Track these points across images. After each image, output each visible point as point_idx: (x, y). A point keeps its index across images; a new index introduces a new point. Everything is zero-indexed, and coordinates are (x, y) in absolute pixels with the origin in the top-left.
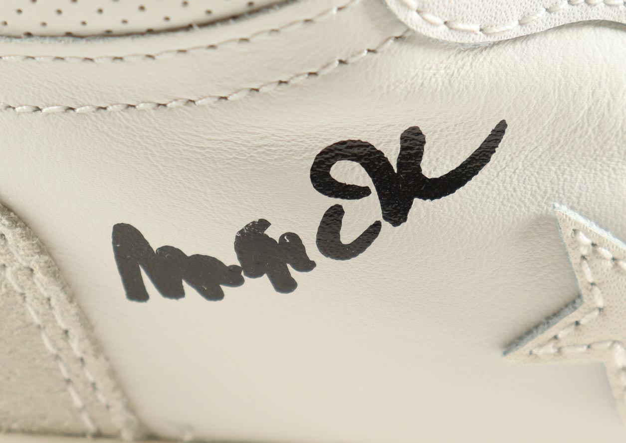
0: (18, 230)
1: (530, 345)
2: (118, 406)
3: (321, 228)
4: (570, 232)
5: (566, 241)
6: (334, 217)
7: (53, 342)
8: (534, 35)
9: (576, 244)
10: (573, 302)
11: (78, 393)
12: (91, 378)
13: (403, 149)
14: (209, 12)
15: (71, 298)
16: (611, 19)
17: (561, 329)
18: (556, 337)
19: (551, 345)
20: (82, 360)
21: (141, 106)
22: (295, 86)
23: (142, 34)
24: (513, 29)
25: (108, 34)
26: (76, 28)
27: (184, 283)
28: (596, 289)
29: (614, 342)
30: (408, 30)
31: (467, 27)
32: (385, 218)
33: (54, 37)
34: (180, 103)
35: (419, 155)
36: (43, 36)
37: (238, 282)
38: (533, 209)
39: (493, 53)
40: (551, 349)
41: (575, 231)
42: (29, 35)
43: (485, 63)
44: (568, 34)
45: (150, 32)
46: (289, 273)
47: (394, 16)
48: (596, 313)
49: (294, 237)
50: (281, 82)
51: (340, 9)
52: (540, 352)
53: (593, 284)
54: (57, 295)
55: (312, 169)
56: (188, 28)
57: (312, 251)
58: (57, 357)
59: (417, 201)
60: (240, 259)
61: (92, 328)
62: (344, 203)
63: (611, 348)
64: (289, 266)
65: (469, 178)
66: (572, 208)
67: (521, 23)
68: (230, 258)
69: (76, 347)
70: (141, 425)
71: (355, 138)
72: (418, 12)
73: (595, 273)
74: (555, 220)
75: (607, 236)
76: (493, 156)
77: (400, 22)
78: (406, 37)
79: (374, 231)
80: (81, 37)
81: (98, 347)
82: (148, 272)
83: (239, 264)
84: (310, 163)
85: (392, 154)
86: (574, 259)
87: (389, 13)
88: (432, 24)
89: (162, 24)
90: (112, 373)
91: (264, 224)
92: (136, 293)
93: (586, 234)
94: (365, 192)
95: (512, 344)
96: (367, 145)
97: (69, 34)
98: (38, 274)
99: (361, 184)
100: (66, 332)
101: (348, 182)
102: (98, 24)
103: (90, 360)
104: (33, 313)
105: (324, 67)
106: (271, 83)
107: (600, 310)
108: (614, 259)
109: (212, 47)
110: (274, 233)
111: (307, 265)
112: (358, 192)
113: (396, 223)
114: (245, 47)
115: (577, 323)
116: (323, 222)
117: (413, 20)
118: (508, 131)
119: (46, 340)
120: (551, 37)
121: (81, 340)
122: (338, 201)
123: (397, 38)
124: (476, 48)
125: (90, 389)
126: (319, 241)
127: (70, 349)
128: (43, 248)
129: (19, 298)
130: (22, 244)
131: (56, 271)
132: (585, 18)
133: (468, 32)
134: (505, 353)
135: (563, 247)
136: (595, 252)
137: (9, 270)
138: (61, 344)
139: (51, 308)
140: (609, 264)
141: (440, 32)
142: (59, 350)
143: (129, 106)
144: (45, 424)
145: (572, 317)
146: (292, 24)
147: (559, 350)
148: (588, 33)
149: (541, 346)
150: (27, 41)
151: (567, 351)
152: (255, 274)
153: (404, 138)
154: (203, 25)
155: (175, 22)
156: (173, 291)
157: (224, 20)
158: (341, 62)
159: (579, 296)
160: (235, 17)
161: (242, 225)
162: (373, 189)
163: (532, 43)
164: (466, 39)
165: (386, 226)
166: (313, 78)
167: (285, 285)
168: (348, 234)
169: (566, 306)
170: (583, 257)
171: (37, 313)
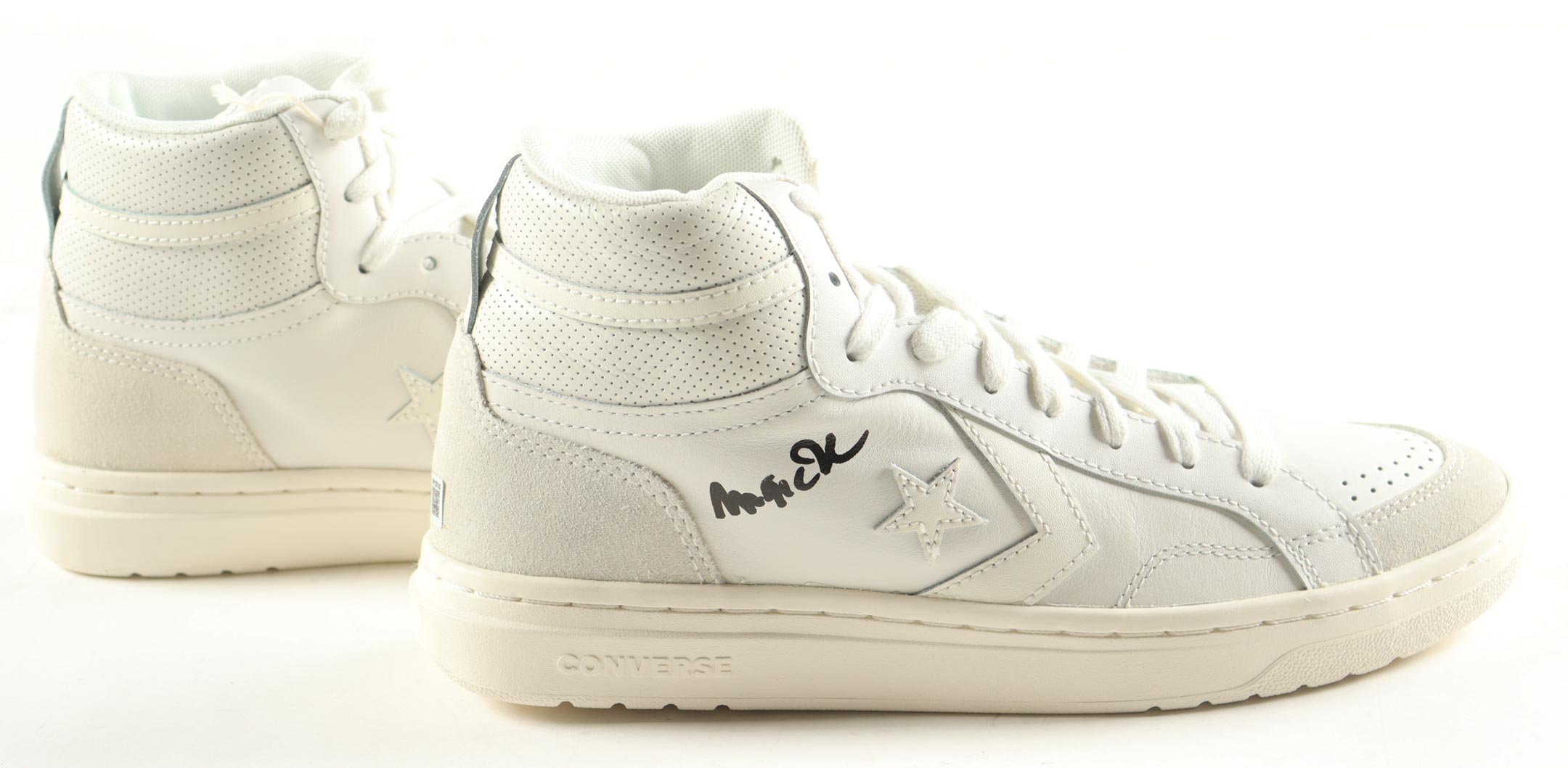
0: (671, 490)
1: (884, 525)
2: (713, 567)
3: (795, 477)
4: (898, 475)
5: (896, 479)
6: (800, 473)
7: (686, 540)
8: (877, 395)
9: (901, 480)
10: (901, 506)
11: (696, 563)
12: (701, 556)
13: (827, 443)
14: (747, 388)
15: (693, 519)
16: (908, 389)
17: (897, 517)
18: (895, 521)
19: (893, 524)
20: (698, 547)
21: (721, 430)
22: (782, 417)
23: (721, 399)
24: (869, 393)
25: (708, 400)
26: (694, 399)
27: (740, 507)
28: (910, 499)
29: (920, 522)
30: (827, 392)
31: (850, 391)
32: (821, 471)
33: (686, 403)
34: (737, 428)
35: (834, 445)
36: (681, 404)
37: (762, 504)
38: (882, 467)
39: (861, 402)
40: (894, 526)
41: (900, 475)
42: (676, 404)
43: (859, 407)
44: (892, 395)
45: (724, 397)
46: (783, 498)
47: (820, 386)
48: (911, 509)
49: (784, 481)
50: (777, 416)
51: (798, 384)
52: (889, 528)
53: (909, 497)
54: (686, 516)
55: (791, 453)
56: (740, 394)
57: (793, 488)
58: (687, 547)
59: (834, 464)
60: (763, 493)
61: (702, 533)
62: (805, 466)
63: (919, 525)
64: (783, 495)
65: (855, 455)
66: (898, 466)
67: (872, 390)
68: (759, 493)
69: (695, 541)
70: (723, 577)
71: (807, 438)
72: (830, 385)
73: (909, 492)
74: (891, 471)
75: (914, 477)
76: (864, 445)
77: (823, 389)
78: (826, 395)
79: (817, 477)
80: (697, 402)
81: (704, 542)
82: (726, 506)
83: (762, 496)
84: (790, 450)
85: (823, 445)
86: (901, 487)
87: (819, 385)
88: (835, 390)
89: (728, 394)
90: (710, 553)
91: (772, 477)
92: (720, 515)
93: (905, 476)
94: (812, 461)
95: (877, 526)
96: (812, 442)
97: (692, 402)
98: (680, 509)
99: (811, 458)
100: (691, 535)
101: (806, 457)
102: (703, 396)
103: (701, 547)
104: (677, 527)
105: (794, 408)
106: (772, 416)
107: (913, 508)
108: (917, 486)
109: (749, 402)
110: (776, 480)
111: (790, 494)
112: (809, 461)
113: (826, 474)
114: (762, 401)
115: (904, 515)
116: (796, 475)
117: (828, 388)
118: (869, 435)
119: (682, 539)
120: (885, 396)
121: (697, 538)
122: (802, 465)
123: (822, 396)
124: (854, 400)
125: (701, 561)
126: (795, 483)
127: (693, 542)
128: (681, 497)
129: (671, 521)
130: (673, 495)
131: (687, 507)
132: (898, 388)
133: (851, 393)
134: (875, 529)
135: (896, 483)
136: (909, 483)
137: (667, 508)
138: (689, 540)
139: (685, 524)
140: (915, 488)
141: (839, 393)
142: (688, 543)
143: (716, 430)
144: (682, 579)
145: (901, 512)
146: (781, 390)
147: (897, 527)
148: (900, 395)
149: (889, 525)
150: (676, 406)
151: (900, 527)
152: (769, 500)
153: (827, 439)
154: (745, 393)
155: (735, 392)
156: (735, 512)
157: (753, 391)
158: (800, 406)
159: (904, 503)
160: (758, 389)
161: (763, 478)
162: (816, 460)
163: (877, 399)
164: (849, 396)
165: (822, 475)
166: (790, 413)
167: (782, 504)
168: (807, 479)
169: (899, 508)
170: (904, 486)
171: (679, 527)
